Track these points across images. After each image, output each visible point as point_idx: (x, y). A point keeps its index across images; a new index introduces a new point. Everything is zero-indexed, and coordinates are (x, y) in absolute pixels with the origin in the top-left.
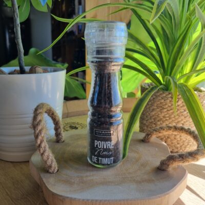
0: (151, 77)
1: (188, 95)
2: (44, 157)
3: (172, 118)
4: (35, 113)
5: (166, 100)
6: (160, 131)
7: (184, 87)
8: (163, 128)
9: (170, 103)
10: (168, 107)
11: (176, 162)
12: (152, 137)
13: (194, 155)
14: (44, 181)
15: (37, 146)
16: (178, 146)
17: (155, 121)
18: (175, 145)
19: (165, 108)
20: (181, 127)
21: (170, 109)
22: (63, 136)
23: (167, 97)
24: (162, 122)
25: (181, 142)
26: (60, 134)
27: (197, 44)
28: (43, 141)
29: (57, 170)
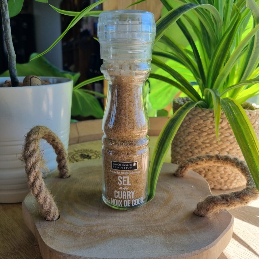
0: (186, 89)
1: (235, 113)
2: (39, 199)
3: (214, 144)
4: (28, 140)
5: (206, 120)
6: (197, 162)
7: (230, 104)
8: (201, 158)
9: (211, 124)
10: (208, 130)
11: (218, 205)
12: (187, 170)
13: (242, 196)
14: (39, 232)
15: (30, 185)
16: (222, 180)
17: (191, 148)
18: (218, 180)
19: (204, 132)
20: (225, 156)
21: (211, 132)
22: (69, 169)
23: (207, 117)
24: (200, 150)
25: (226, 176)
26: (65, 167)
27: (248, 45)
28: (38, 177)
29: (58, 217)
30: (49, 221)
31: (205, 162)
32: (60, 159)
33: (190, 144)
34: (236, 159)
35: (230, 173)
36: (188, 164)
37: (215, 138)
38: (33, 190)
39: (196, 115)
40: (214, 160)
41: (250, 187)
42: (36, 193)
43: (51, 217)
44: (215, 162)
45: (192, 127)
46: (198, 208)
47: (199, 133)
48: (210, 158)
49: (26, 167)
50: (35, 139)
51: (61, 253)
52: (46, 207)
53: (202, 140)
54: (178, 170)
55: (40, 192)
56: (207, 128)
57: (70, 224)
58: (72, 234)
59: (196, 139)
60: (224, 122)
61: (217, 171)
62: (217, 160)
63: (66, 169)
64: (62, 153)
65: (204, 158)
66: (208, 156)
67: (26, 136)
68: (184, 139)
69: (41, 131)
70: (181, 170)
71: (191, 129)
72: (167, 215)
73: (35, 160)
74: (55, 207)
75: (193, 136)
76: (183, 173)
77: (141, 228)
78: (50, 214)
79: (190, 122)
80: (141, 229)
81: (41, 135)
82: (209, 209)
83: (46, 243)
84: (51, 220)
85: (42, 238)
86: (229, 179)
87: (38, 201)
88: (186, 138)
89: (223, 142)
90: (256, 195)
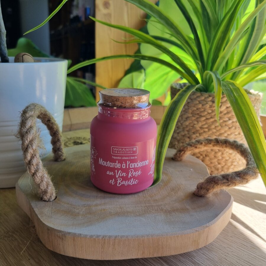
1: (235, 95)
2: (36, 178)
3: (211, 129)
4: (24, 117)
5: (205, 104)
6: (196, 146)
7: (230, 86)
8: (200, 141)
9: (210, 108)
10: (207, 114)
11: (219, 185)
12: (186, 154)
13: (242, 175)
14: (36, 212)
15: (26, 163)
16: (219, 166)
17: (189, 134)
18: (215, 165)
19: (202, 116)
20: (224, 140)
21: (209, 117)
22: (64, 152)
23: (206, 101)
24: (198, 135)
25: (223, 162)
26: (60, 150)
27: (248, 28)
28: (35, 155)
29: (55, 198)
30: (45, 201)
31: (205, 146)
32: (55, 141)
33: (187, 129)
34: (235, 142)
35: (227, 158)
36: (187, 148)
37: (213, 123)
38: (30, 169)
39: (195, 99)
40: (212, 144)
41: (250, 166)
42: (33, 171)
43: (48, 197)
44: (214, 146)
45: (190, 111)
46: (198, 188)
47: (197, 118)
48: (209, 141)
49: (23, 144)
50: (31, 116)
51: (60, 231)
52: (43, 187)
53: (200, 124)
54: (176, 154)
55: (37, 171)
56: (206, 113)
57: (68, 204)
58: (70, 213)
59: (194, 124)
60: (222, 106)
61: (215, 157)
62: (215, 143)
63: (61, 152)
64: (57, 134)
65: (203, 141)
66: (207, 140)
67: (22, 112)
68: (182, 124)
69: (37, 108)
70: (180, 154)
71: (189, 113)
72: (167, 196)
73: (32, 137)
74: (52, 187)
75: (191, 121)
76: (181, 156)
77: (141, 207)
78: (47, 194)
79: (188, 106)
80: (142, 209)
81: (37, 113)
82: (209, 189)
83: (44, 222)
84: (48, 200)
85: (39, 217)
86: (226, 165)
87: (34, 180)
88: (184, 124)
89: (222, 127)
90: (257, 174)
